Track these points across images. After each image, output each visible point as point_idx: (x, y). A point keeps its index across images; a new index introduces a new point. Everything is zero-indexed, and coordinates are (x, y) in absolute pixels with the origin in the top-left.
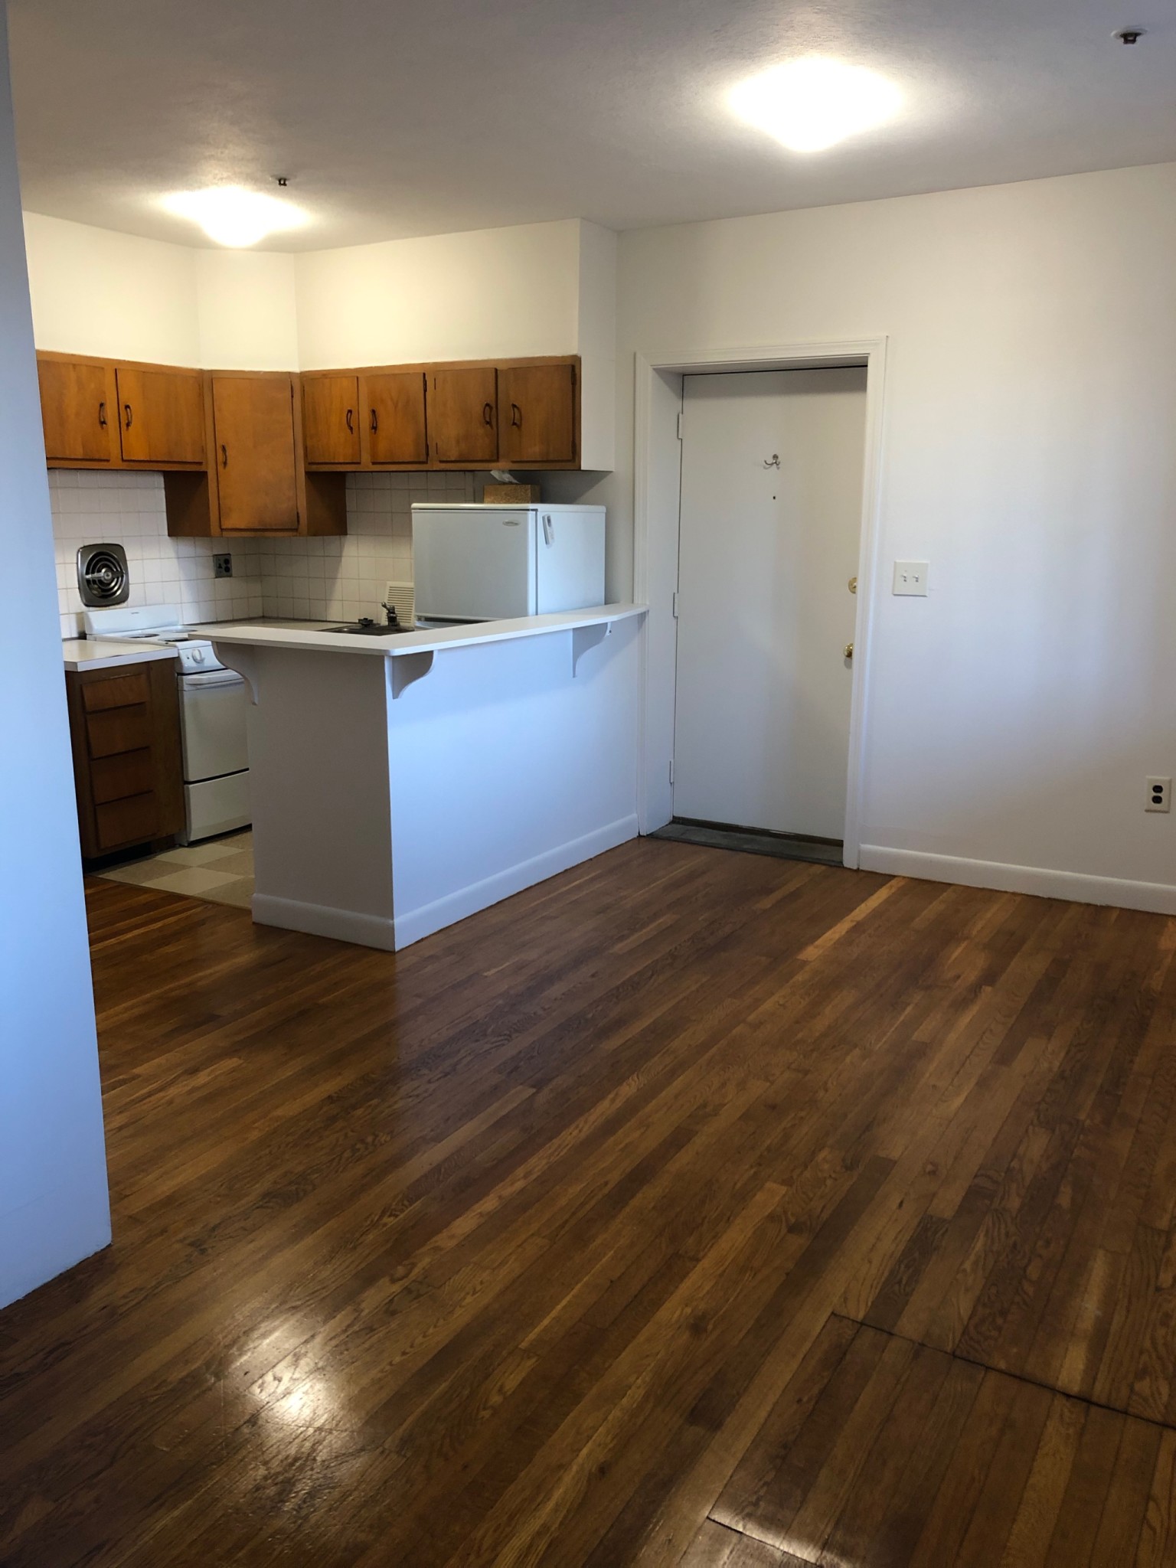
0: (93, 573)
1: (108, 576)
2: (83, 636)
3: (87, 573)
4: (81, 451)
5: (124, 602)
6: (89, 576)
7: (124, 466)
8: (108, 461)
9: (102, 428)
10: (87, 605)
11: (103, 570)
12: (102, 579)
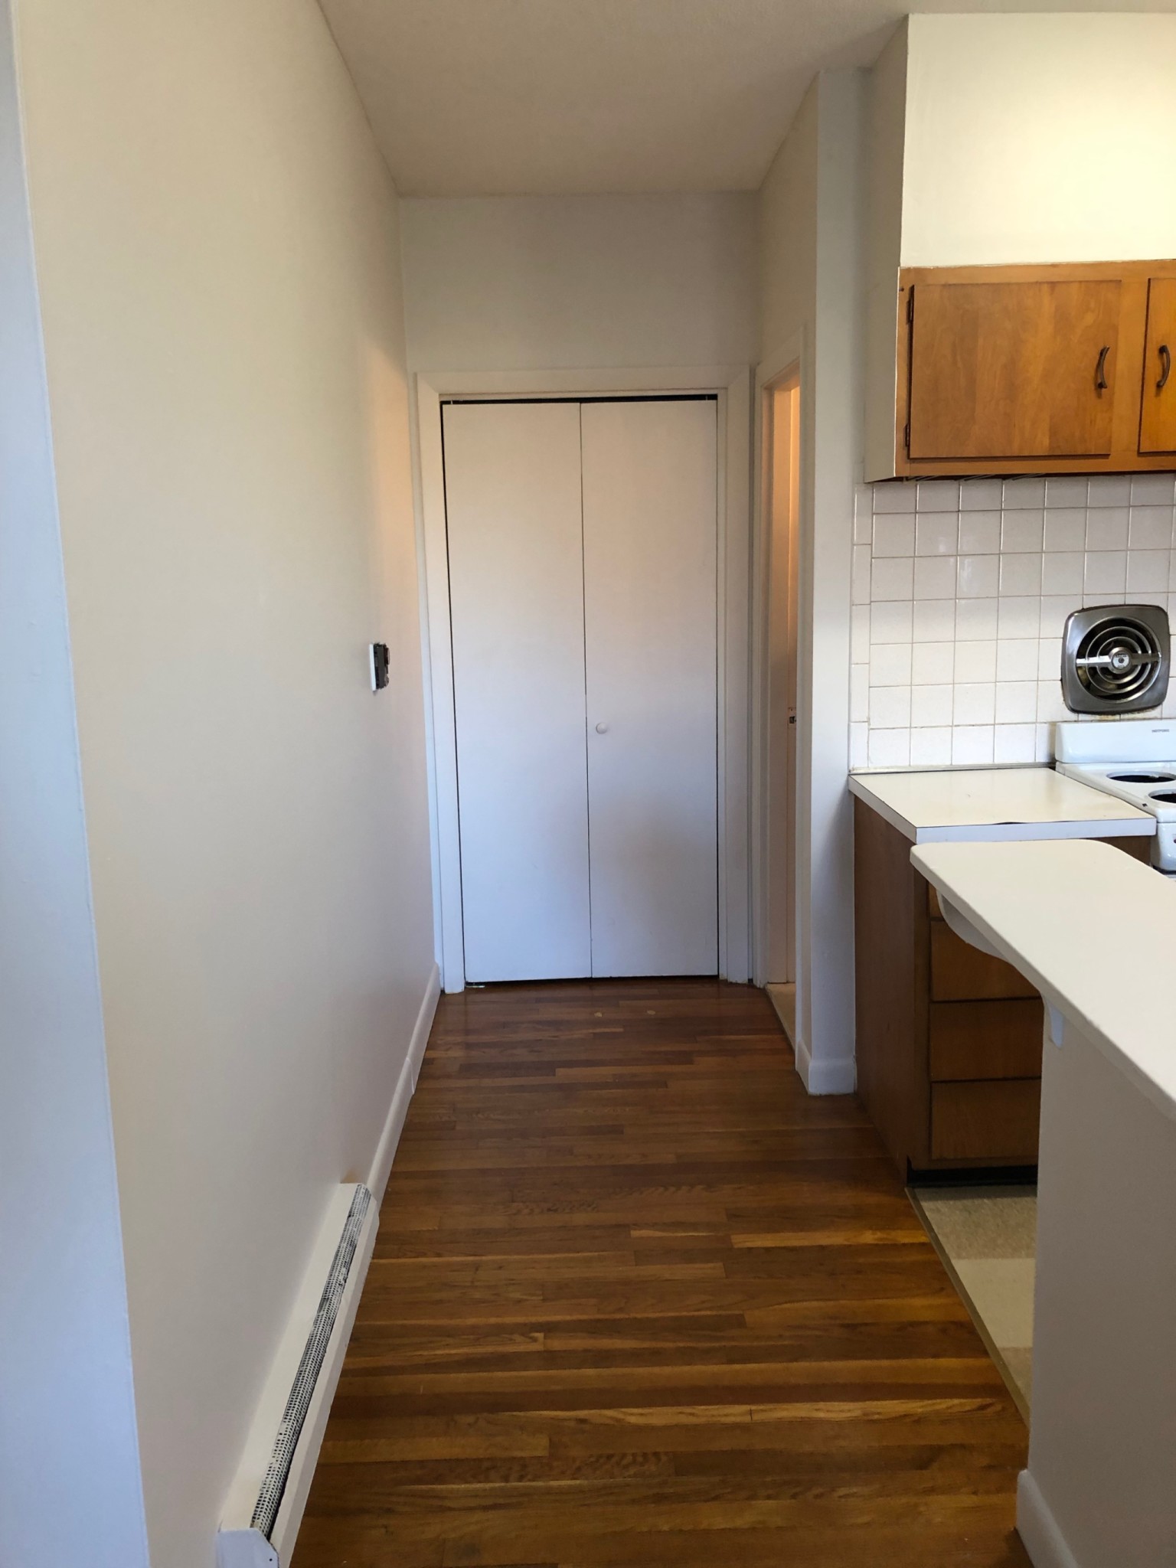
0: (1092, 654)
1: (1121, 661)
2: (1052, 764)
3: (1081, 654)
4: (1046, 442)
5: (1153, 707)
6: (1080, 661)
7: (1144, 464)
8: (1106, 456)
9: (1099, 396)
10: (1074, 711)
11: (1115, 650)
12: (1110, 668)
